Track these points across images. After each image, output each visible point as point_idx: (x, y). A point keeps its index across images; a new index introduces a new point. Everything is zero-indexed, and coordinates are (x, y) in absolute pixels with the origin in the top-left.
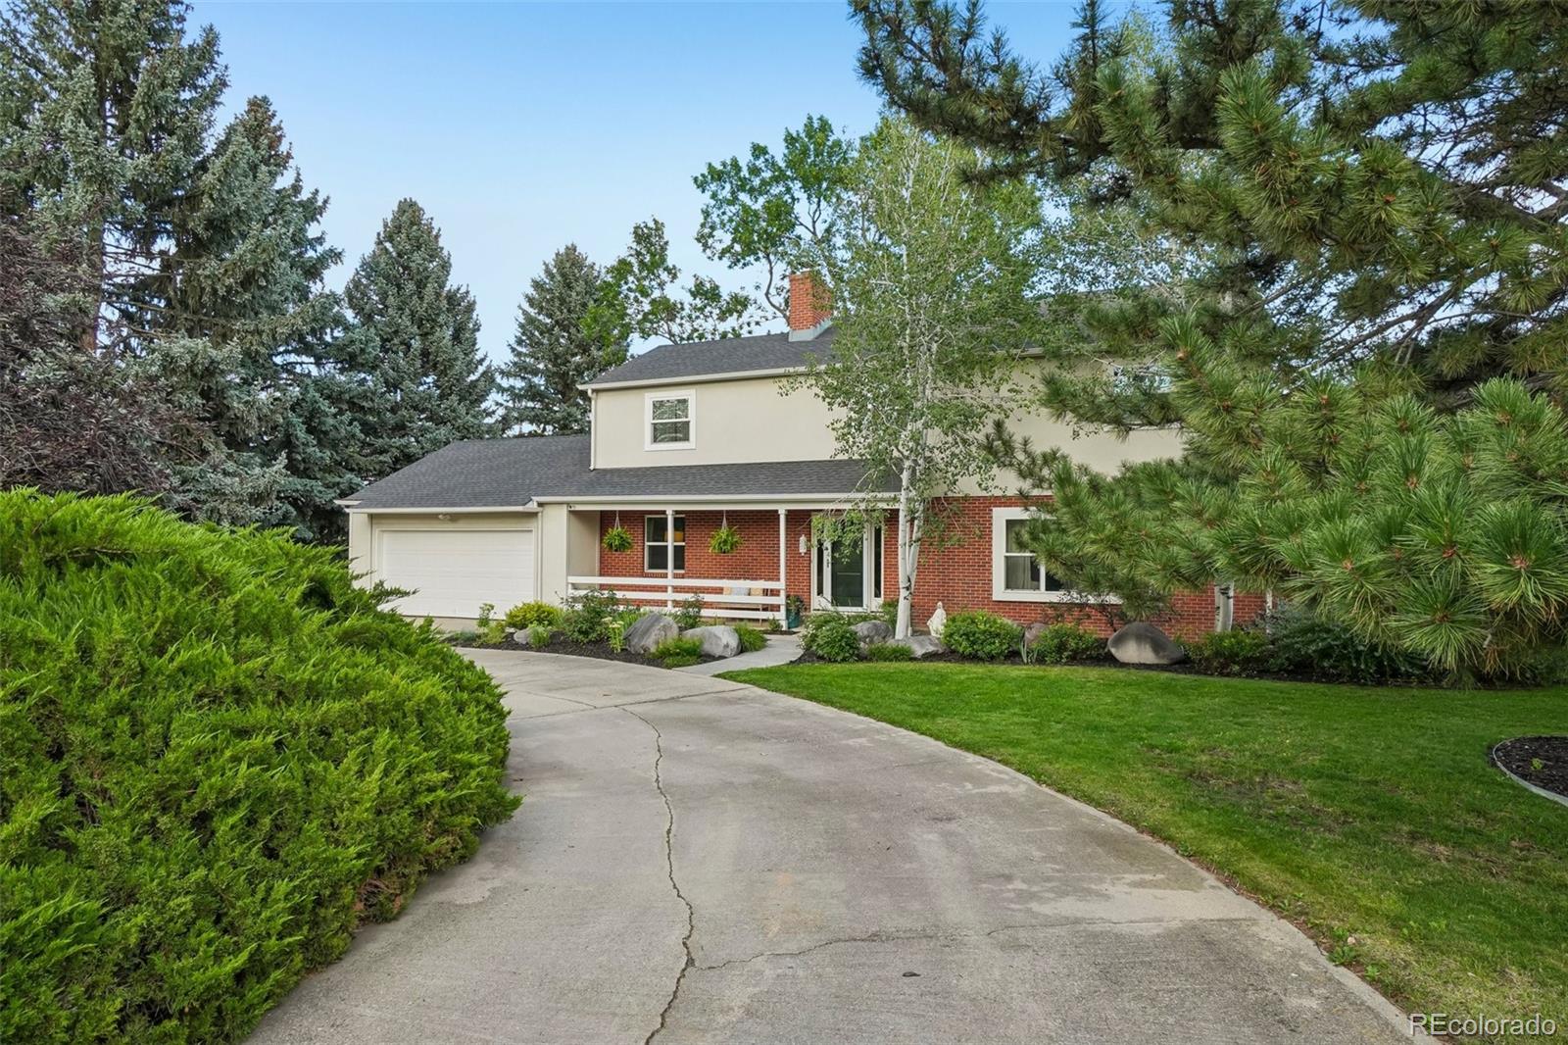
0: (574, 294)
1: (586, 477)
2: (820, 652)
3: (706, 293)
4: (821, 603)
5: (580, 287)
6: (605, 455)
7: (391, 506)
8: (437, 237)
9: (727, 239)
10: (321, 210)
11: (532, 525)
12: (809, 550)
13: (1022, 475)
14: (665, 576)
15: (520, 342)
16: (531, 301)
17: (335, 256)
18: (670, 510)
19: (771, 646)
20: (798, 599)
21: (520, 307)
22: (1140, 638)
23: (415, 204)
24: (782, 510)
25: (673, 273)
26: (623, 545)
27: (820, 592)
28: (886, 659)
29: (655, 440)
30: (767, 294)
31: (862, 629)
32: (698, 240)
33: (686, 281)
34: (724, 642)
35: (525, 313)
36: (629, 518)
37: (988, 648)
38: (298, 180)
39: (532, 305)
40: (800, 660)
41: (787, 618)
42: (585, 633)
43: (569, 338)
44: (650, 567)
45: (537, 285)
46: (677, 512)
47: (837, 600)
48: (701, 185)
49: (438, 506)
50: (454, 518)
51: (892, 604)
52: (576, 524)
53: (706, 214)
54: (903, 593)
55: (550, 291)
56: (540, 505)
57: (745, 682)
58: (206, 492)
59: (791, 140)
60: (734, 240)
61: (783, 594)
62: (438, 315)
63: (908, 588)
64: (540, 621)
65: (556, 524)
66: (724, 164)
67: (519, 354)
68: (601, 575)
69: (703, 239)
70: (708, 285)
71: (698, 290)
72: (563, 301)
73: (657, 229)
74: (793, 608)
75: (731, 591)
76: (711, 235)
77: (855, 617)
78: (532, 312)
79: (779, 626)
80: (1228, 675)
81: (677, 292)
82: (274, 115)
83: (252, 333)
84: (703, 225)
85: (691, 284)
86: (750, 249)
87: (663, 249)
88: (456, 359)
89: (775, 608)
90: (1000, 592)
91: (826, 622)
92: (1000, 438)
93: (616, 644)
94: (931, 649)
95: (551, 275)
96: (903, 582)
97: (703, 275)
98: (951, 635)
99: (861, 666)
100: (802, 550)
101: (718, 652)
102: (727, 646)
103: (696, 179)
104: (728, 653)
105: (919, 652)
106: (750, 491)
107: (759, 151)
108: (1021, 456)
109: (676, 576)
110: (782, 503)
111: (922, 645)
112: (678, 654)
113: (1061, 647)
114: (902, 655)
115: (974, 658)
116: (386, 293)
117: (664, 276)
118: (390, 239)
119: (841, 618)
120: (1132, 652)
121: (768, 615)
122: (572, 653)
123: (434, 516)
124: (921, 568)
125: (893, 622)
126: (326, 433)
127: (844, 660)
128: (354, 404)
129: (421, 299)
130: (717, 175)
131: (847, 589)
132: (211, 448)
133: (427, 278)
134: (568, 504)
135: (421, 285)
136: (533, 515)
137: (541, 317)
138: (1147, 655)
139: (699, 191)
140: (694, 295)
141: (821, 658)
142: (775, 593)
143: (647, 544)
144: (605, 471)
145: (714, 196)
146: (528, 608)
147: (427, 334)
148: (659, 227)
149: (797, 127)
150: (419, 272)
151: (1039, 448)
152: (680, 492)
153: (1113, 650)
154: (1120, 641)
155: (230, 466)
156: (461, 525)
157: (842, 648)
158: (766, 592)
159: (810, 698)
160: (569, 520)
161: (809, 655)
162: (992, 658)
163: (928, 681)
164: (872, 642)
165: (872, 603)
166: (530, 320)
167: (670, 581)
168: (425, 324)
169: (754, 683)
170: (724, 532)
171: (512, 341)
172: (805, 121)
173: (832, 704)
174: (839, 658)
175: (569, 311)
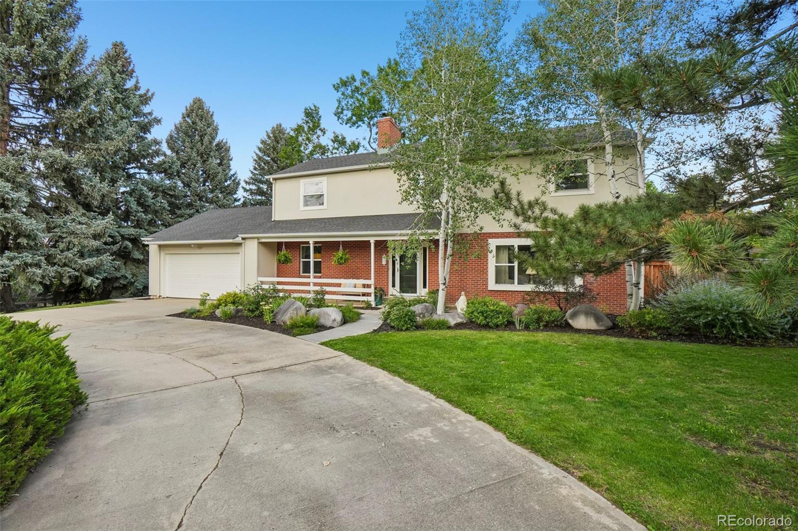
0: (279, 145)
1: (269, 225)
2: (392, 324)
3: (340, 141)
4: (394, 292)
5: (282, 142)
6: (280, 212)
7: (168, 240)
8: (212, 115)
9: (349, 114)
10: (150, 99)
11: (239, 250)
12: (387, 262)
13: (517, 214)
14: (309, 277)
15: (255, 169)
16: (260, 149)
17: (158, 121)
18: (311, 241)
19: (363, 319)
20: (381, 290)
21: (255, 152)
22: (587, 314)
23: (201, 100)
24: (372, 240)
25: (323, 131)
26: (287, 261)
27: (394, 286)
28: (433, 328)
29: (306, 204)
30: (369, 142)
31: (418, 309)
32: (335, 115)
33: (330, 135)
34: (333, 317)
35: (257, 154)
36: (290, 246)
37: (495, 321)
38: (137, 82)
39: (260, 151)
40: (380, 329)
41: (375, 300)
42: (253, 311)
43: (278, 166)
44: (303, 273)
45: (263, 142)
46: (316, 243)
47: (402, 290)
48: (337, 88)
49: (191, 240)
50: (200, 246)
51: (435, 292)
52: (263, 250)
53: (339, 102)
54: (442, 287)
55: (268, 145)
56: (243, 239)
57: (339, 350)
58: (66, 233)
59: (381, 70)
60: (353, 115)
61: (373, 287)
62: (210, 152)
63: (444, 284)
64: (234, 303)
65: (251, 249)
66: (348, 78)
67: (254, 174)
68: (278, 277)
69: (338, 114)
70: (340, 137)
71: (336, 140)
72: (274, 149)
73: (316, 110)
74: (378, 294)
75: (345, 285)
76: (342, 113)
77: (413, 301)
78: (260, 154)
79: (370, 305)
80: (648, 338)
81: (326, 141)
82: (126, 52)
83: (96, 150)
84: (338, 108)
85: (332, 136)
86: (360, 118)
87: (319, 120)
88: (219, 173)
89: (369, 295)
90: (492, 285)
91: (396, 304)
92: (503, 192)
93: (267, 318)
94: (459, 320)
95: (269, 137)
96: (441, 281)
97: (338, 132)
98: (472, 313)
99: (418, 333)
100: (384, 263)
101: (328, 324)
102: (334, 320)
103: (334, 86)
104: (335, 324)
105: (452, 322)
106: (355, 230)
107: (365, 74)
108: (515, 203)
109: (315, 277)
110: (372, 236)
111: (454, 319)
112: (302, 326)
113: (539, 320)
114: (442, 325)
115: (486, 327)
116: (185, 141)
117: (319, 133)
118: (188, 116)
119: (405, 301)
120: (582, 322)
121: (365, 298)
122: (242, 324)
123: (189, 246)
124: (451, 272)
125: (435, 303)
126: (149, 206)
127: (407, 329)
128: (165, 193)
129: (202, 144)
130: (345, 84)
131: (408, 284)
132: (73, 210)
133: (205, 134)
134: (258, 238)
135: (202, 137)
136: (239, 245)
137: (265, 157)
138: (591, 324)
139: (336, 91)
140: (334, 142)
141: (393, 327)
142: (369, 286)
143: (302, 260)
144: (279, 222)
145: (343, 94)
146: (229, 295)
147: (205, 161)
148: (317, 109)
149: (384, 64)
150: (201, 131)
151: (526, 198)
152: (317, 231)
153: (570, 321)
154: (574, 315)
155: (84, 219)
156: (204, 251)
157: (406, 322)
158: (364, 286)
159: (384, 367)
160: (258, 246)
161: (386, 326)
162: (497, 327)
163: (464, 348)
164: (424, 316)
165: (422, 292)
166: (260, 158)
167: (312, 280)
168: (204, 156)
169: (344, 350)
170: (340, 253)
171: (252, 168)
172: (387, 61)
173: (399, 375)
174: (404, 328)
175: (277, 153)
